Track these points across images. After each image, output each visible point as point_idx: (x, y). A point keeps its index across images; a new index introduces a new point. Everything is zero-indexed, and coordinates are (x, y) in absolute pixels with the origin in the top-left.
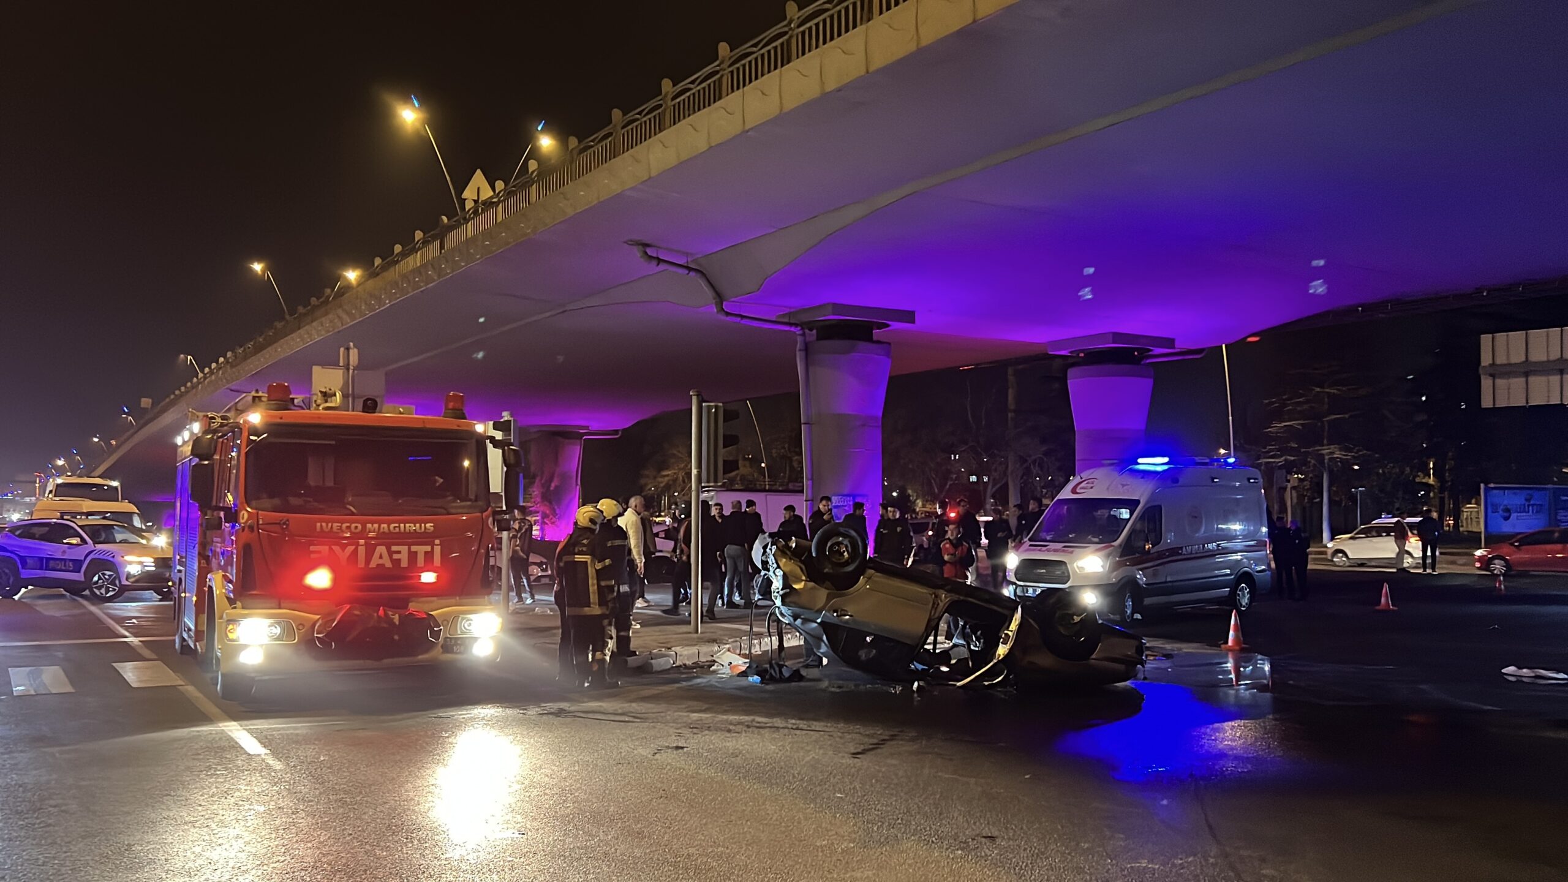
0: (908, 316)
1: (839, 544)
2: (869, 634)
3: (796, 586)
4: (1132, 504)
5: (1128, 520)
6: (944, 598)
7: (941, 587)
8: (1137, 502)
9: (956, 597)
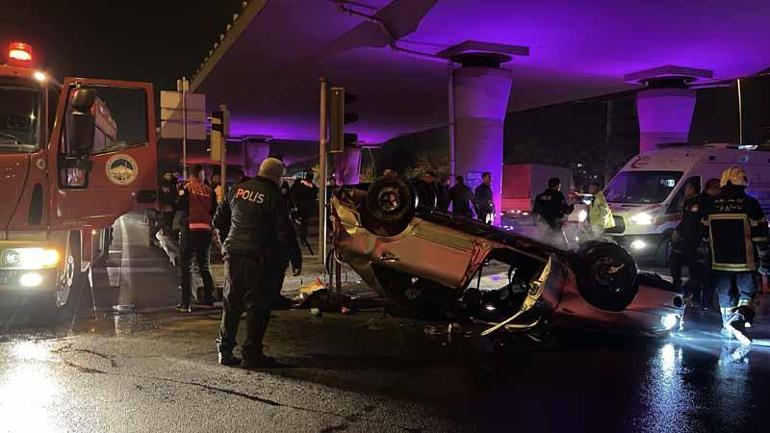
0: (525, 51)
1: (388, 194)
2: (415, 276)
3: (349, 232)
4: (676, 176)
5: (672, 188)
6: (486, 246)
7: (482, 235)
8: (681, 173)
9: (496, 245)
